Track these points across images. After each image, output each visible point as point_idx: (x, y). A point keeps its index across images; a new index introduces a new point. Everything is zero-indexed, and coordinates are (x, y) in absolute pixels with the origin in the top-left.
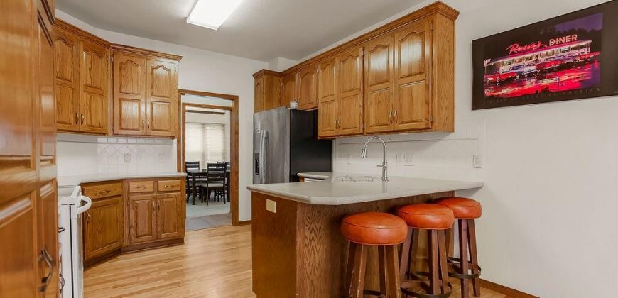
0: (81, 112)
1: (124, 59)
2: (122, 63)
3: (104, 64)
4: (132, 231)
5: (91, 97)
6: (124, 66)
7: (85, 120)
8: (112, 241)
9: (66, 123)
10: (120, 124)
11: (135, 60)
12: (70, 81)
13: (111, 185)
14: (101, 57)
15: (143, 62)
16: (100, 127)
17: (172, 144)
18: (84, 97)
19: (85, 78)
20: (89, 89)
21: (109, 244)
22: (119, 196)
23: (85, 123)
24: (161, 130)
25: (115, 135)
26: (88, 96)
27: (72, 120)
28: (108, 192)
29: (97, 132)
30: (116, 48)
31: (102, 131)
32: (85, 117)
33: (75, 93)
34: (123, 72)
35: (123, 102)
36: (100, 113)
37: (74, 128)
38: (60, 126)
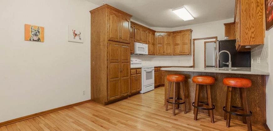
2: (175, 36)
5: (167, 46)
10: (175, 52)
11: (177, 34)
12: (162, 44)
14: (170, 36)
15: (180, 34)
17: (191, 57)
18: (165, 47)
19: (166, 42)
23: (165, 53)
24: (185, 53)
25: (174, 55)
29: (168, 55)
30: (174, 32)
31: (170, 54)
32: (165, 51)
33: (163, 46)
34: (175, 38)
35: (175, 46)
36: (169, 50)
37: (163, 54)
38: (160, 54)
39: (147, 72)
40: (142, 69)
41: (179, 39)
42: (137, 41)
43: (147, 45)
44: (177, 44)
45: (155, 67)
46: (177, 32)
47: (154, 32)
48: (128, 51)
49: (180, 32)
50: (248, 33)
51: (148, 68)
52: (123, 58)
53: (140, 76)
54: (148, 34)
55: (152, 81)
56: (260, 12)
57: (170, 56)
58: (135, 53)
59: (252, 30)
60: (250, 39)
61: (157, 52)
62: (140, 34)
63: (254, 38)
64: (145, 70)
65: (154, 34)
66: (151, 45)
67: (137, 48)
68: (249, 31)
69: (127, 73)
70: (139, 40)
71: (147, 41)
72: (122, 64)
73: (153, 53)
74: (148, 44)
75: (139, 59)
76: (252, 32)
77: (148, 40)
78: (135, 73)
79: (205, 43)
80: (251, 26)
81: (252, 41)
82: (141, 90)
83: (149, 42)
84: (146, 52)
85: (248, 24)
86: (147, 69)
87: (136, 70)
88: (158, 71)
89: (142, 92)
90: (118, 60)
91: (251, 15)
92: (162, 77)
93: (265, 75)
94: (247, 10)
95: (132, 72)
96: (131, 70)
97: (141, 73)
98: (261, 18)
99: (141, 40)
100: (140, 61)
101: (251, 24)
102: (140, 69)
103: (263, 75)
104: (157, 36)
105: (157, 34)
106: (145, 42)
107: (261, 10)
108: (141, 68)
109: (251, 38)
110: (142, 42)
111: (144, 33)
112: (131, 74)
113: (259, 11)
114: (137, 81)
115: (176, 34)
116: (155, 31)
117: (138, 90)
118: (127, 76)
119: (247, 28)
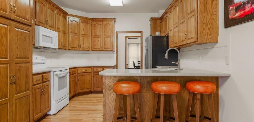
0: (80, 43)
1: (95, 23)
2: (95, 25)
3: (88, 26)
4: (95, 86)
5: (84, 38)
6: (95, 26)
7: (82, 46)
8: (87, 88)
9: (75, 48)
10: (94, 47)
11: (98, 22)
12: (77, 34)
13: (87, 68)
14: (87, 24)
15: (101, 23)
16: (87, 48)
17: (114, 54)
18: (81, 38)
19: (82, 32)
20: (83, 35)
21: (86, 89)
22: (91, 72)
23: (81, 47)
24: (107, 48)
25: (92, 51)
26: (83, 38)
27: (78, 47)
28: (86, 71)
29: (86, 50)
30: (93, 20)
31: (88, 49)
32: (81, 45)
33: (79, 37)
34: (95, 28)
35: (95, 39)
36: (87, 44)
37: (78, 49)
38: (74, 48)
39: (60, 78)
40: (52, 73)
41: (99, 29)
42: (40, 24)
43: (56, 34)
44: (98, 37)
45: (70, 69)
46: (98, 20)
47: (65, 14)
48: (27, 40)
49: (102, 20)
50: (205, 29)
51: (61, 71)
52: (17, 53)
53: (49, 86)
54: (57, 15)
55: (66, 90)
56: (215, 8)
57: (88, 52)
58: (37, 45)
59: (209, 26)
60: (207, 36)
61: (69, 45)
62: (46, 13)
63: (210, 35)
64: (57, 75)
65: (65, 18)
66: (61, 34)
67: (41, 37)
68: (206, 26)
69: (27, 83)
70: (43, 22)
71: (56, 27)
72: (17, 67)
73: (64, 46)
74: (58, 31)
75: (40, 55)
76: (209, 28)
77: (58, 25)
78: (41, 81)
79: (126, 37)
80: (208, 22)
81: (209, 39)
82: (50, 110)
83: (58, 28)
84: (55, 45)
85: (205, 19)
86: (60, 73)
87: (43, 76)
88: (72, 74)
89: (51, 112)
90: (6, 58)
91: (208, 9)
92: (78, 83)
93: (219, 77)
94: (204, 3)
95: (34, 81)
96: (34, 77)
97: (50, 81)
98: (215, 14)
99: (47, 23)
100: (43, 58)
101: (208, 20)
102: (49, 74)
103: (217, 77)
104: (70, 21)
105: (70, 19)
106: (53, 28)
107: (215, 6)
108: (49, 72)
109: (208, 34)
110: (48, 27)
111: (52, 12)
112: (34, 85)
113: (214, 6)
114: (44, 96)
115: (96, 22)
116: (68, 13)
117: (45, 111)
118: (26, 90)
119: (205, 23)
